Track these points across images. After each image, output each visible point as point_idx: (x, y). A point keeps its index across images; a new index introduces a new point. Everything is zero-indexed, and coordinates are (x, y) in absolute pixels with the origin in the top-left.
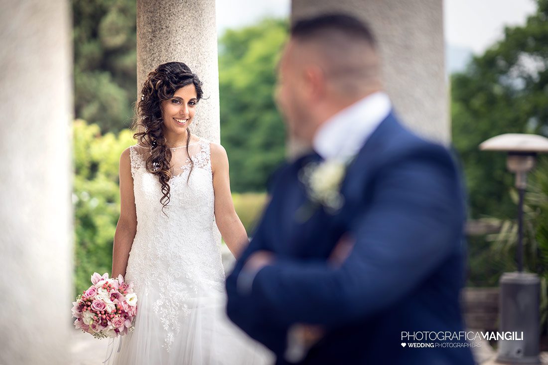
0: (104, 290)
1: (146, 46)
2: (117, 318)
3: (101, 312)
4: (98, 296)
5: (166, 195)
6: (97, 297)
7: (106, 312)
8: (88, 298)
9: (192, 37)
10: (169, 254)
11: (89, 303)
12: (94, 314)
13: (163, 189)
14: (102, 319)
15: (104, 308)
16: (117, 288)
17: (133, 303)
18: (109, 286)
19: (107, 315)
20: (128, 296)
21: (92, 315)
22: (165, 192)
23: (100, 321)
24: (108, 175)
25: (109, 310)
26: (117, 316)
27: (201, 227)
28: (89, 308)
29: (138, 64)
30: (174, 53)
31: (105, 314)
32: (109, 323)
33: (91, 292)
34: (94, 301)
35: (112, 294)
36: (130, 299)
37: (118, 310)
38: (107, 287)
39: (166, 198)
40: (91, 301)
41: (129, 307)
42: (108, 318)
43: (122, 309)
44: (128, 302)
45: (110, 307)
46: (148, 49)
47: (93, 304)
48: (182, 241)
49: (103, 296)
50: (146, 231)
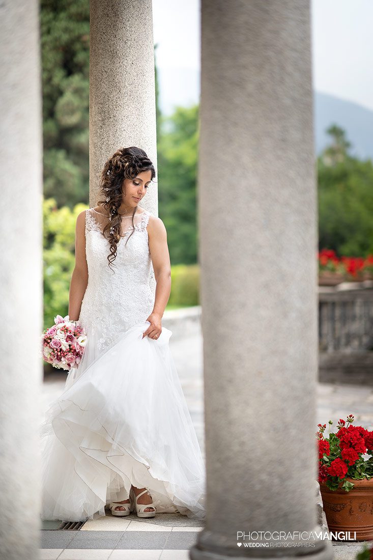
0: (62, 332)
1: (97, 132)
2: (70, 355)
3: (57, 349)
4: (57, 336)
5: (113, 254)
6: (55, 337)
7: (61, 350)
8: (48, 336)
9: (135, 124)
10: (112, 302)
11: (49, 341)
12: (52, 350)
13: (111, 247)
14: (57, 356)
15: (60, 346)
16: (73, 330)
17: (83, 344)
18: (67, 329)
19: (62, 352)
20: (80, 339)
21: (51, 351)
22: (113, 251)
23: (56, 357)
24: (63, 244)
25: (64, 349)
26: (70, 354)
27: (138, 281)
28: (48, 345)
29: (90, 147)
30: (120, 138)
31: (60, 351)
32: (63, 359)
33: (51, 331)
34: (53, 340)
35: (68, 336)
36: (81, 341)
37: (71, 349)
38: (65, 330)
39: (113, 256)
40: (51, 339)
41: (81, 347)
42: (62, 354)
43: (74, 348)
44: (80, 343)
45: (65, 346)
46: (98, 135)
47: (52, 343)
48: (122, 292)
49: (60, 337)
50: (94, 283)
